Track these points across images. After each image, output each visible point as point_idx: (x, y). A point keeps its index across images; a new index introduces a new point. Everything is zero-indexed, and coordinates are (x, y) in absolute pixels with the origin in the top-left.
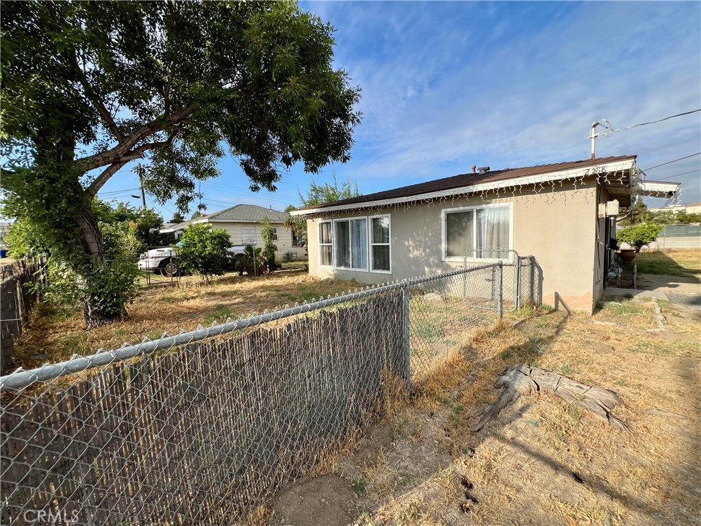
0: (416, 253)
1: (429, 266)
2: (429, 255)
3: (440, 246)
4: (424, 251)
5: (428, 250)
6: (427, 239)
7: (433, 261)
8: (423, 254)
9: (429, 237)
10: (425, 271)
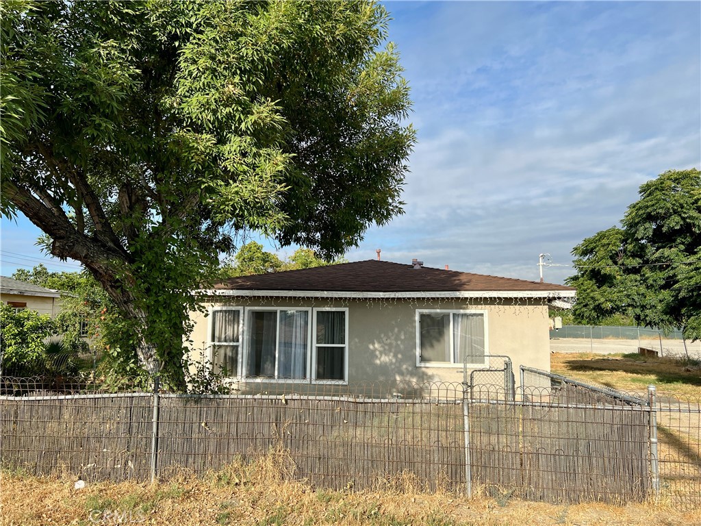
0: (385, 359)
1: (401, 374)
2: (401, 362)
3: (414, 351)
4: (395, 356)
5: (400, 356)
6: (399, 342)
7: (406, 369)
8: (394, 361)
9: (402, 340)
10: (395, 380)
